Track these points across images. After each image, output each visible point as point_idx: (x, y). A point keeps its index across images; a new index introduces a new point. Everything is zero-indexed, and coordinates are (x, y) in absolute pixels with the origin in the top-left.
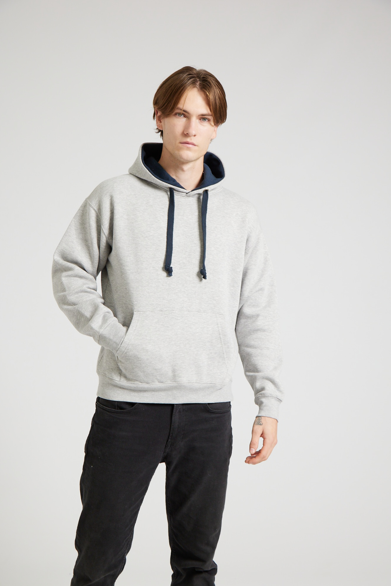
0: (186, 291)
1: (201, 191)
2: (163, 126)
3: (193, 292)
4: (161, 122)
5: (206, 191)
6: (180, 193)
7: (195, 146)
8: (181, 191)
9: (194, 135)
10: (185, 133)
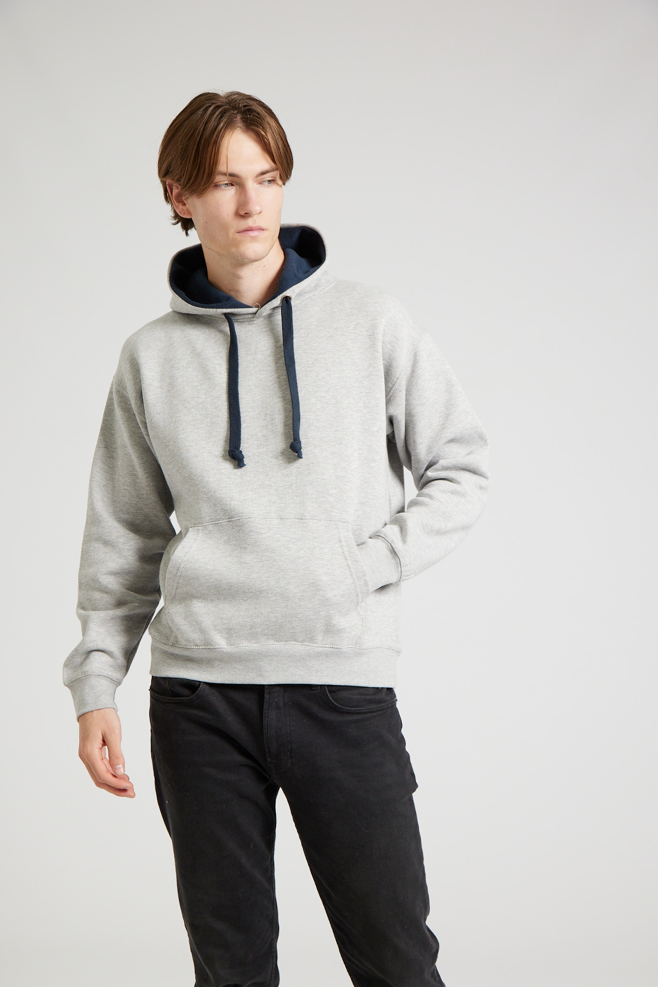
0: (273, 485)
1: (277, 302)
2: (191, 210)
3: (286, 484)
4: (184, 204)
5: (287, 300)
6: (245, 316)
7: (263, 231)
8: (242, 313)
9: (259, 212)
10: (242, 213)
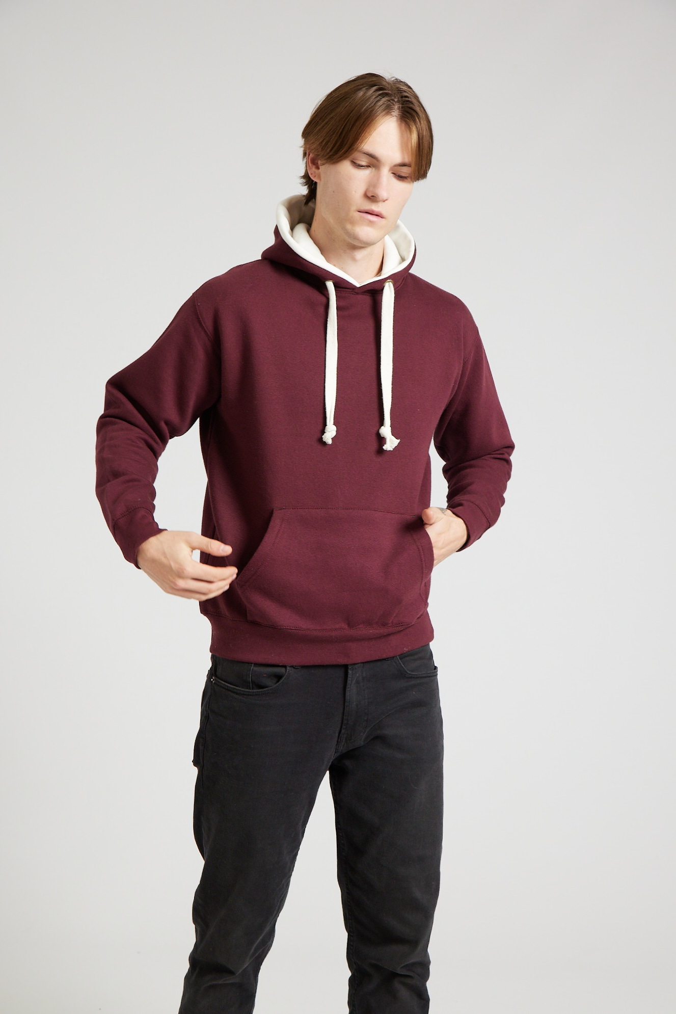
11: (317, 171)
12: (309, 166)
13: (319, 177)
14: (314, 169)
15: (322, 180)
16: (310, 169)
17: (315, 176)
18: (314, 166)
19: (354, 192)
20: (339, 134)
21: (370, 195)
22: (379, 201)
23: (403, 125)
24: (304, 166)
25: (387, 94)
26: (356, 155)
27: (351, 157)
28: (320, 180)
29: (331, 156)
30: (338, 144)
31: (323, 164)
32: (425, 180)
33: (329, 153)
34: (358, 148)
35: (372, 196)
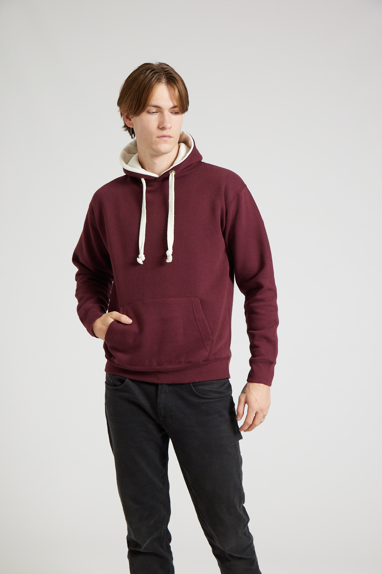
11: (130, 122)
12: (125, 120)
13: (132, 125)
14: (128, 121)
15: (134, 126)
16: (126, 121)
17: (130, 125)
18: (128, 120)
19: (152, 128)
20: (137, 99)
21: (161, 127)
22: (167, 129)
23: (169, 86)
24: (123, 120)
25: (157, 72)
26: (149, 108)
27: (146, 110)
28: (133, 126)
29: (135, 112)
30: (137, 105)
31: (132, 118)
32: (187, 112)
33: (134, 111)
34: (148, 104)
35: (163, 128)
